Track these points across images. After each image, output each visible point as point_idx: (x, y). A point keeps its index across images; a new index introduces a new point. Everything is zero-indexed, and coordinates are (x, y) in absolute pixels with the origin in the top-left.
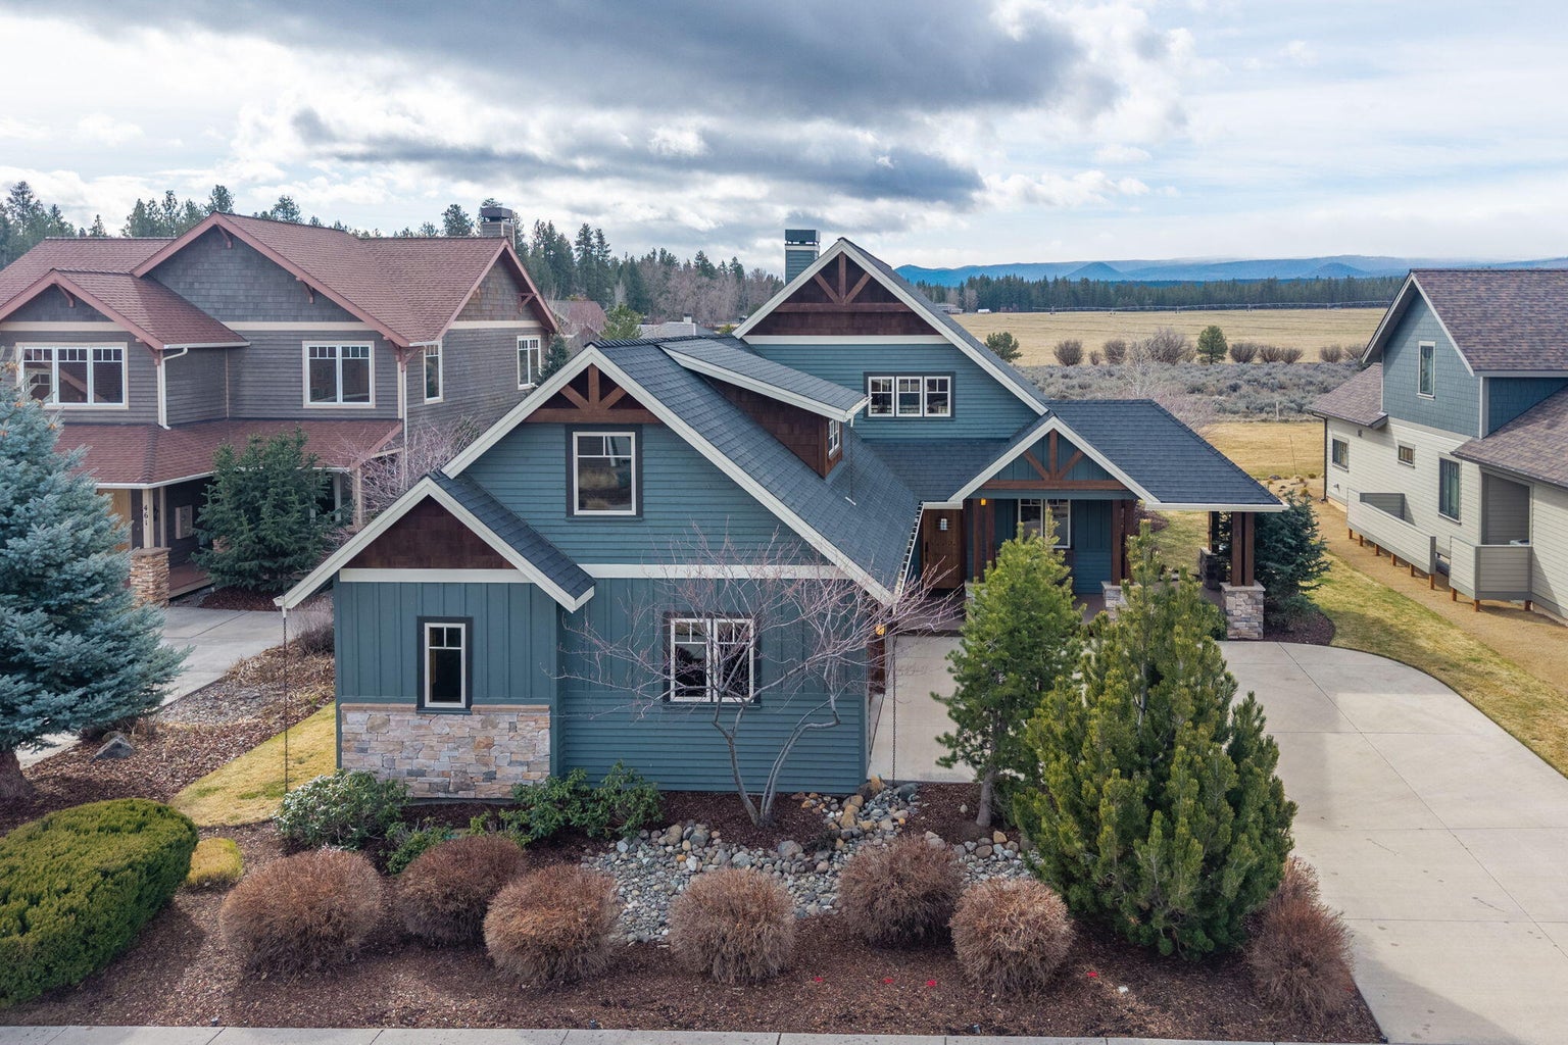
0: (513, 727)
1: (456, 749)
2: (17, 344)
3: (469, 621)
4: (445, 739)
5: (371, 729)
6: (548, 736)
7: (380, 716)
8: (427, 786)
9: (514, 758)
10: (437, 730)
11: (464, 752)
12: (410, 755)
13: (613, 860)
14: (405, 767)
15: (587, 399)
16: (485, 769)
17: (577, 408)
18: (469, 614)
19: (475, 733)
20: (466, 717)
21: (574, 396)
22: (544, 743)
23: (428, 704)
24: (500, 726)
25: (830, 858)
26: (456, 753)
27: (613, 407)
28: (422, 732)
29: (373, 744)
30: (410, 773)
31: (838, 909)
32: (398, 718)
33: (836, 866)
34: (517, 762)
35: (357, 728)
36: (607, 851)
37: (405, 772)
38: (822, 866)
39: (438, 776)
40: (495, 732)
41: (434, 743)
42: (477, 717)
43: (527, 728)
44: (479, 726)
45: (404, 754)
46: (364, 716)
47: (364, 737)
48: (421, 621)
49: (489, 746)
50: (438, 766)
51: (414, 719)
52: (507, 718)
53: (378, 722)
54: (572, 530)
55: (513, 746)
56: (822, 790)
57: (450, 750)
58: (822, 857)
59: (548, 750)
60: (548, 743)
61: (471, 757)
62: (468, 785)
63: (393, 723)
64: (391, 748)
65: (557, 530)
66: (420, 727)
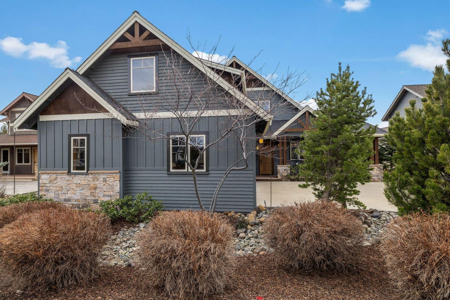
0: (105, 180)
1: (83, 189)
2: (16, 114)
3: (88, 136)
4: (78, 185)
5: (50, 182)
6: (119, 184)
7: (54, 176)
8: (71, 205)
9: (105, 193)
10: (75, 181)
11: (85, 191)
12: (65, 192)
13: (136, 230)
14: (63, 197)
15: (134, 37)
16: (94, 198)
17: (131, 41)
18: (88, 133)
19: (89, 183)
20: (87, 176)
21: (128, 36)
22: (117, 187)
23: (72, 171)
24: (100, 180)
25: (245, 232)
26: (82, 192)
27: (144, 39)
28: (69, 183)
29: (51, 188)
30: (65, 200)
31: (256, 253)
32: (61, 177)
33: (250, 235)
34: (106, 195)
35: (45, 181)
36: (134, 227)
37: (63, 199)
38: (242, 235)
39: (76, 201)
40: (98, 182)
41: (74, 187)
42: (91, 176)
43: (110, 180)
44: (92, 180)
45: (63, 192)
46: (48, 176)
47: (48, 185)
48: (70, 136)
49: (95, 188)
50: (76, 197)
51: (67, 177)
52: (103, 176)
53: (53, 178)
54: (130, 99)
55: (105, 188)
56: (236, 211)
57: (80, 190)
58: (241, 231)
59: (118, 190)
60: (118, 187)
61: (88, 193)
62: (87, 205)
63: (58, 179)
64: (58, 189)
65: (124, 99)
66: (68, 180)
